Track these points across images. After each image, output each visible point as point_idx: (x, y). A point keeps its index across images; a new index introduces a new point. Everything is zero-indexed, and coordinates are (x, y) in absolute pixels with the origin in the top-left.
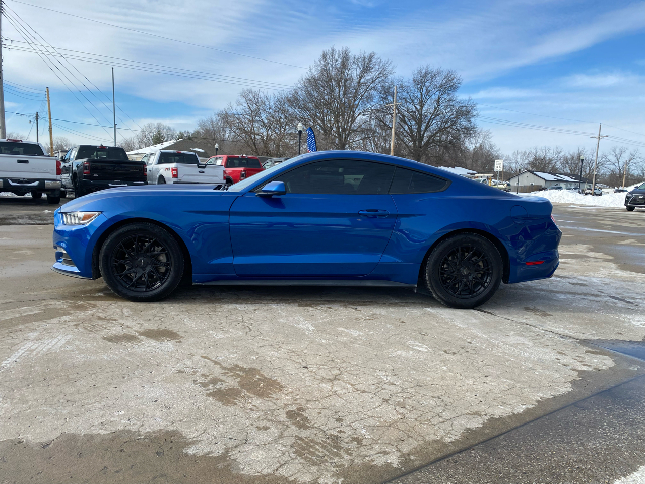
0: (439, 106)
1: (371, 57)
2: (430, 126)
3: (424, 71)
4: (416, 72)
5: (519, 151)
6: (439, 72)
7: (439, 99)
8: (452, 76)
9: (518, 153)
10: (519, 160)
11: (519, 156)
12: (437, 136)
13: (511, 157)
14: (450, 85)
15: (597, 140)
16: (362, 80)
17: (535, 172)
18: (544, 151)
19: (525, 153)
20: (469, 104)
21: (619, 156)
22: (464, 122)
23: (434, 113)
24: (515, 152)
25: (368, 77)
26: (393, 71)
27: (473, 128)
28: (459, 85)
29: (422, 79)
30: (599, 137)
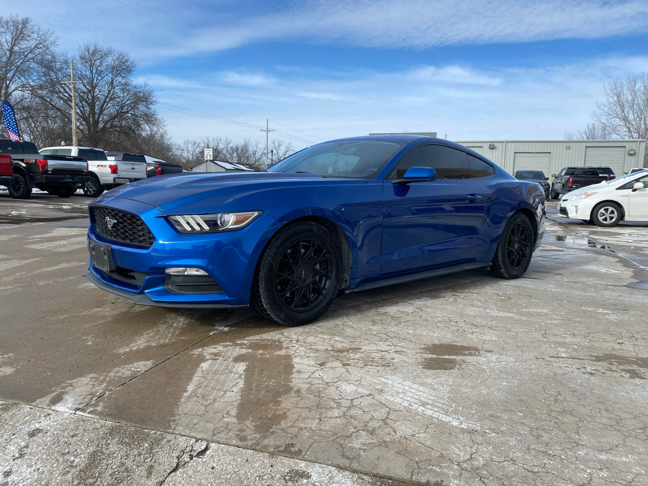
0: (114, 88)
1: (25, 23)
2: (104, 110)
3: (92, 48)
4: (83, 48)
5: (190, 140)
6: (109, 52)
7: (112, 81)
8: (125, 58)
9: (188, 143)
10: (190, 149)
11: (190, 146)
12: (116, 121)
13: (182, 145)
14: (123, 68)
15: (266, 133)
16: (16, 48)
17: (215, 161)
18: (216, 141)
19: (195, 143)
20: (145, 89)
21: (277, 148)
22: (142, 108)
23: (108, 95)
24: (185, 141)
25: (24, 45)
26: (57, 43)
27: (154, 115)
28: (134, 69)
29: (91, 57)
30: (268, 131)
